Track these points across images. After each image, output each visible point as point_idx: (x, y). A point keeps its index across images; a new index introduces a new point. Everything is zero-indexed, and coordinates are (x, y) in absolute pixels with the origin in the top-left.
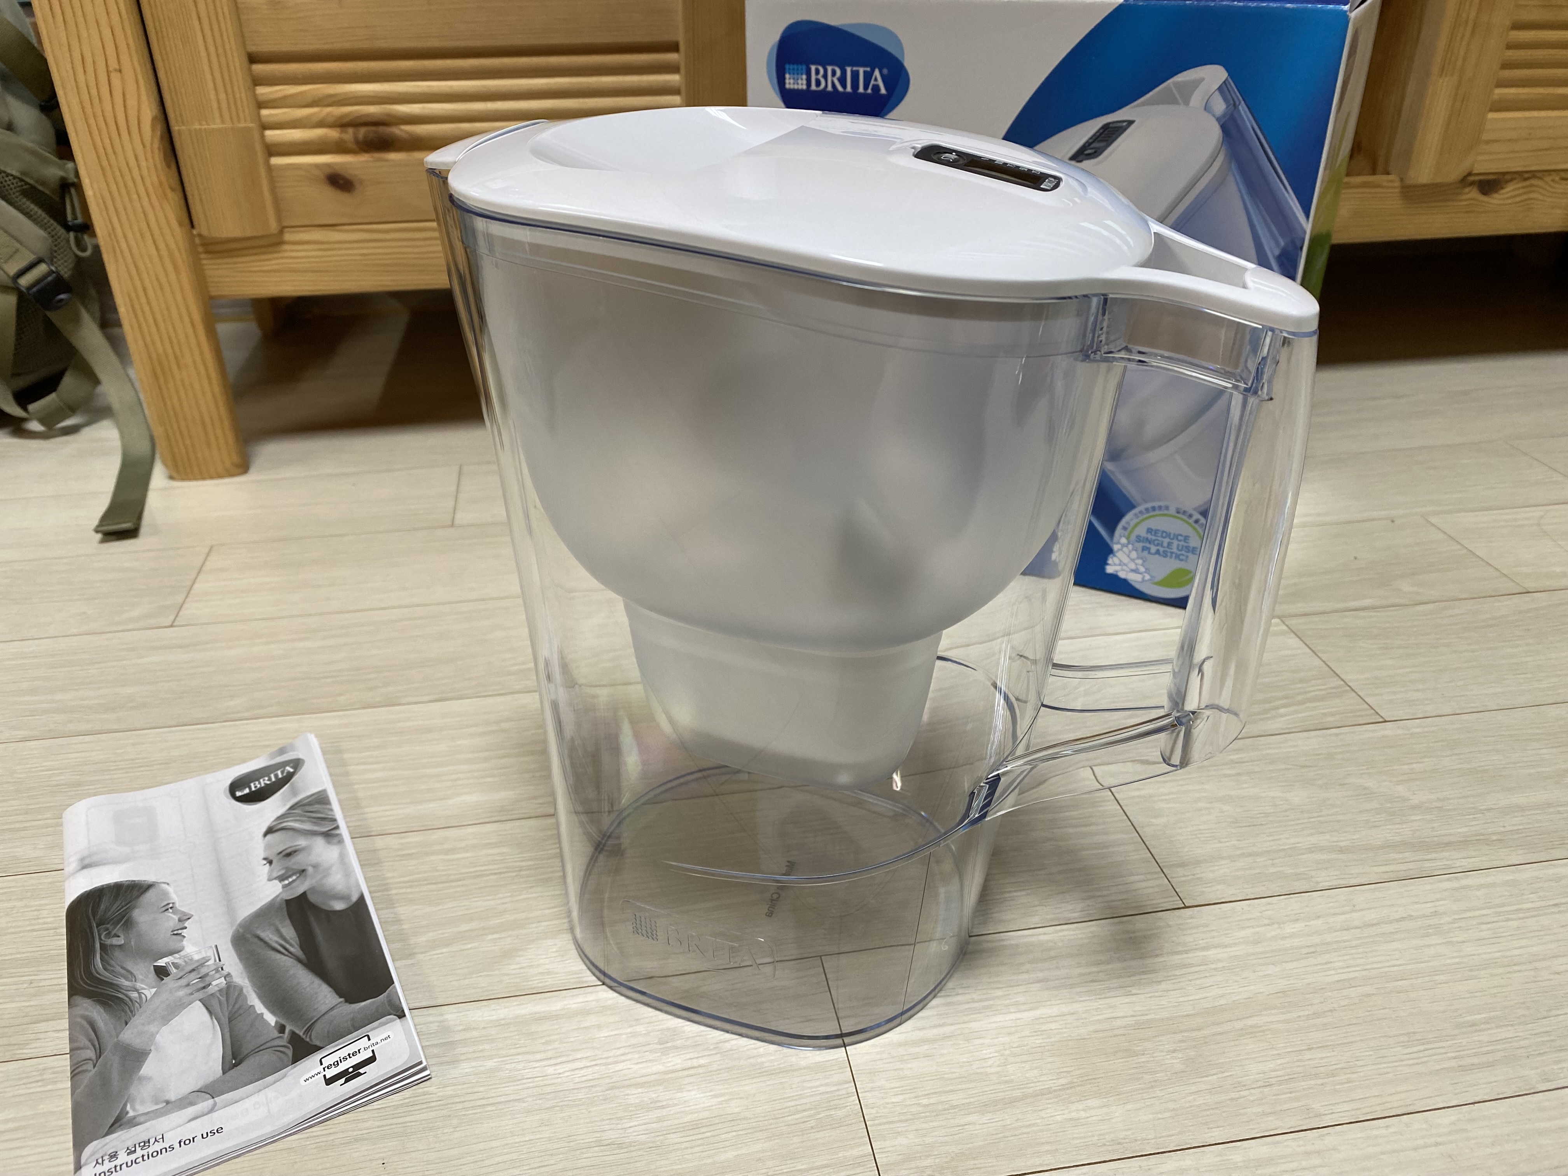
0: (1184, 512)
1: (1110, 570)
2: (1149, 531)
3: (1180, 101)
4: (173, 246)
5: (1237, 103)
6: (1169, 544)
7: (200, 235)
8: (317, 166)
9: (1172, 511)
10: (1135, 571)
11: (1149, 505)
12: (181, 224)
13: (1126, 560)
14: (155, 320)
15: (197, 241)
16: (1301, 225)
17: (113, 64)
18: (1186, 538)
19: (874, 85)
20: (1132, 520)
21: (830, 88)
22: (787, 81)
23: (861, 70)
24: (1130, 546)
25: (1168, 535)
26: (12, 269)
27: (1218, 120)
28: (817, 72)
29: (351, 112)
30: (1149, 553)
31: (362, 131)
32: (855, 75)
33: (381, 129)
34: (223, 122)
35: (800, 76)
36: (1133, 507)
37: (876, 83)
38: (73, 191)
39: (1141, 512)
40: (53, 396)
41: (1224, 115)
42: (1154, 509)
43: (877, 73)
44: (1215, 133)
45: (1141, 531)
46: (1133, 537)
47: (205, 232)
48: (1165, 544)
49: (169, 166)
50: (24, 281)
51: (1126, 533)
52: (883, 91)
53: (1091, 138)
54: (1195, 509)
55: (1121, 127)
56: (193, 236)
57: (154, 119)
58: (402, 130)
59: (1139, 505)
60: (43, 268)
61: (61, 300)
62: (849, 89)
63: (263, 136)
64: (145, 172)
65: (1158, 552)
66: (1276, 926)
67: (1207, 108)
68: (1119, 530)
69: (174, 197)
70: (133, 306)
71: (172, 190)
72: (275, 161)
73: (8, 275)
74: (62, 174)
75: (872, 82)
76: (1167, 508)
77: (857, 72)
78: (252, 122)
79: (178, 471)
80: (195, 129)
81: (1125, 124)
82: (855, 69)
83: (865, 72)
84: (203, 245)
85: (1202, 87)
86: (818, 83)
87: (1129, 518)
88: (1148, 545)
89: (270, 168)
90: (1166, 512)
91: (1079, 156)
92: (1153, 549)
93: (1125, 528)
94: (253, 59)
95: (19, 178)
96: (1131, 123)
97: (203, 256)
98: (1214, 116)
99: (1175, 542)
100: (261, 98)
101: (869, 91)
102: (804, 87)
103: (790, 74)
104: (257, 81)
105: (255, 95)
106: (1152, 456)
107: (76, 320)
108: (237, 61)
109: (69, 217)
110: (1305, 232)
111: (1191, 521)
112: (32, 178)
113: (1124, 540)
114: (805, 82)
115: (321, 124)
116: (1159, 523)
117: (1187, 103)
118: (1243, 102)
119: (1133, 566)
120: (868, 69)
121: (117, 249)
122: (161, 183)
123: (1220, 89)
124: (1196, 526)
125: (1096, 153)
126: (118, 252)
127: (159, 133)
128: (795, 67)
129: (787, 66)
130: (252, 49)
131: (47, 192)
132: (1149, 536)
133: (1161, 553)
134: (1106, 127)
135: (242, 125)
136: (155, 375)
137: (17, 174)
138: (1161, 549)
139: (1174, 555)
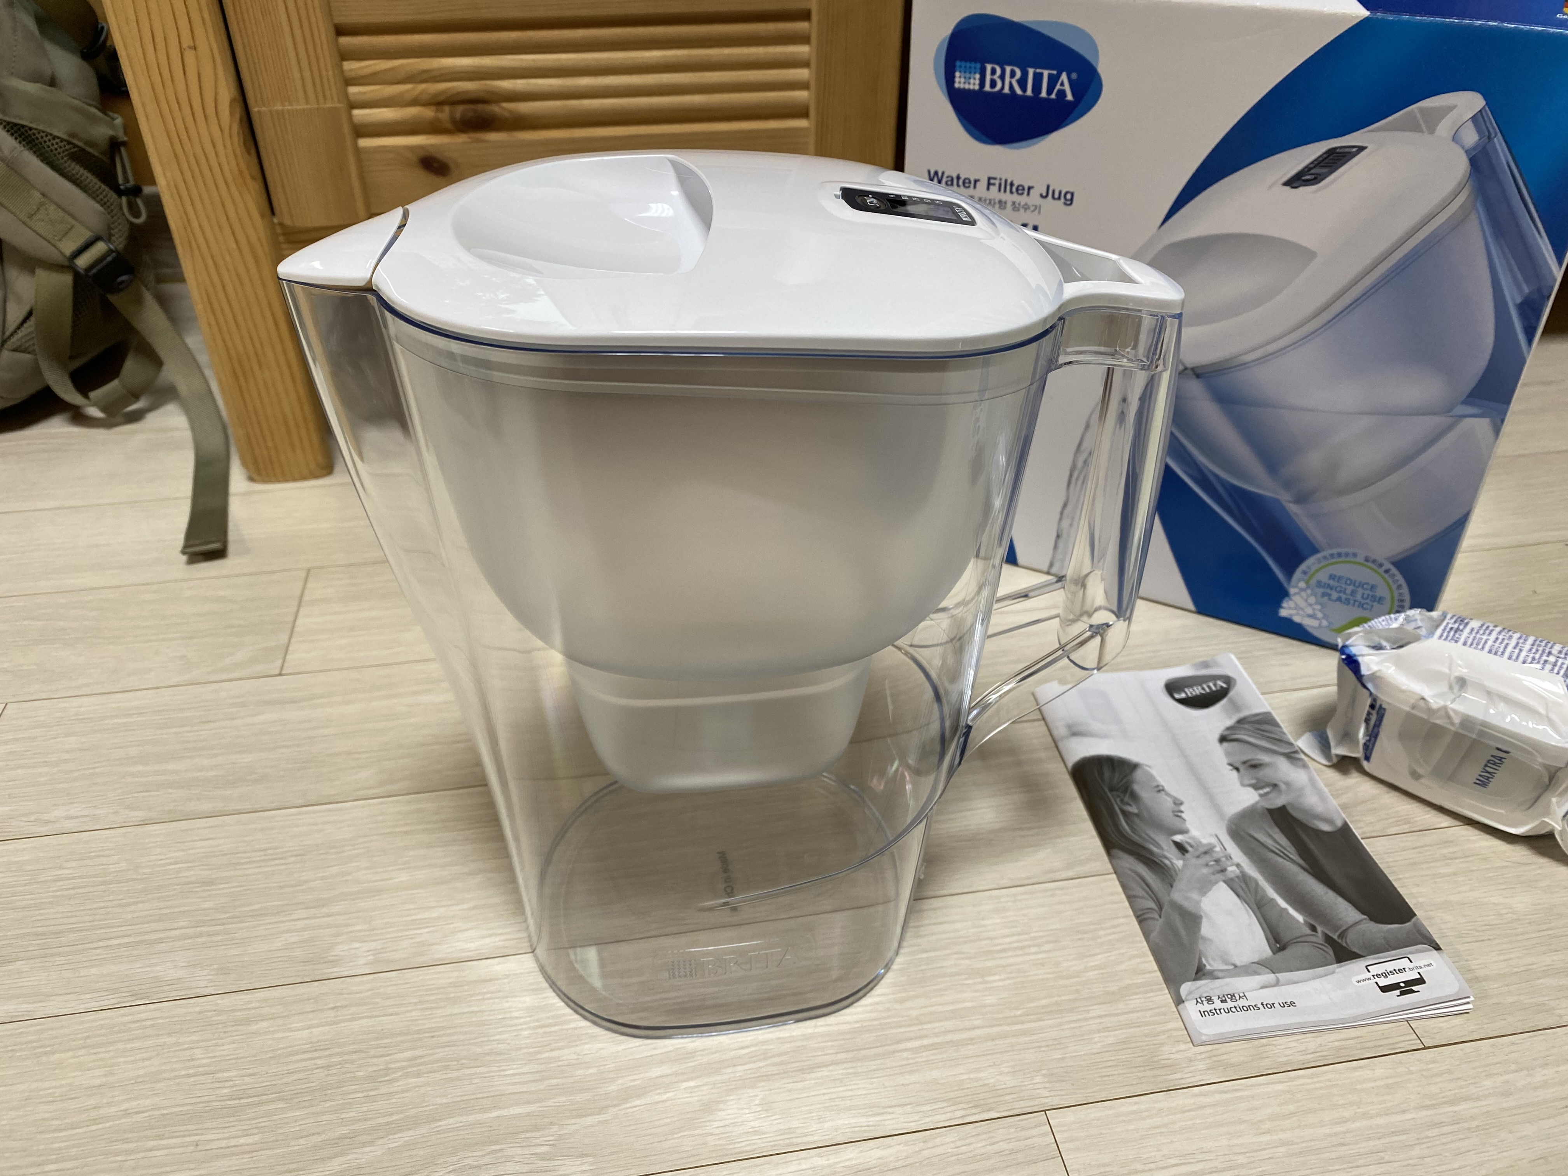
0: (1374, 561)
1: (1283, 613)
2: (1332, 577)
3: (1424, 129)
4: (253, 238)
5: (1493, 135)
6: (1353, 593)
7: (281, 224)
8: (410, 148)
9: (1360, 559)
10: (1312, 616)
11: (1335, 551)
12: (263, 216)
13: (1302, 604)
14: (234, 317)
15: (279, 230)
16: (1551, 272)
17: (187, 41)
18: (1373, 587)
19: (1059, 91)
20: (1314, 564)
21: (1006, 90)
22: (957, 80)
23: (1046, 73)
24: (1309, 591)
25: (1353, 583)
26: (69, 247)
27: (1467, 152)
28: (993, 72)
29: (448, 89)
30: (1330, 599)
31: (460, 110)
32: (1038, 78)
33: (480, 107)
34: (307, 102)
35: (972, 75)
36: (1315, 550)
37: (1062, 88)
38: (123, 150)
39: (1325, 558)
40: (115, 383)
41: (1474, 148)
42: (1339, 555)
43: (1064, 77)
44: (1461, 165)
45: (1323, 576)
46: (1313, 582)
47: (287, 222)
48: (1349, 591)
49: (249, 153)
50: (83, 262)
51: (1306, 578)
52: (1070, 97)
53: (1312, 163)
54: (1387, 559)
55: (1349, 153)
56: (273, 224)
57: (233, 101)
58: (503, 108)
59: (1323, 550)
60: (100, 248)
61: (123, 282)
62: (1029, 92)
63: (350, 116)
64: (223, 160)
65: (1339, 599)
66: (1525, 1072)
67: (1455, 138)
68: (1298, 574)
69: (255, 187)
70: (211, 304)
71: (253, 178)
72: (363, 143)
73: (65, 256)
74: (111, 132)
75: (1058, 87)
76: (1355, 555)
77: (1041, 74)
78: (339, 102)
79: (259, 474)
80: (277, 111)
81: (1354, 150)
82: (1038, 71)
83: (1050, 75)
84: (284, 234)
85: (1452, 115)
86: (993, 84)
87: (1311, 562)
88: (1329, 591)
89: (357, 150)
90: (1352, 559)
91: (1296, 181)
92: (1335, 595)
93: (1305, 573)
94: (340, 31)
95: (65, 140)
96: (1361, 149)
97: (284, 246)
98: (1463, 147)
99: (1360, 591)
100: (348, 74)
101: (1053, 96)
102: (977, 87)
103: (960, 72)
104: (345, 55)
105: (342, 71)
106: (1345, 502)
107: (139, 301)
108: (323, 33)
109: (121, 180)
110: (1555, 280)
111: (1381, 570)
112: (80, 139)
113: (1302, 585)
114: (977, 82)
115: (414, 102)
116: (1341, 570)
117: (1432, 131)
118: (1499, 134)
119: (1309, 611)
120: (1055, 72)
121: (193, 242)
122: (241, 172)
123: (1474, 119)
124: (1386, 576)
125: (1316, 180)
126: (194, 246)
127: (237, 116)
128: (968, 64)
129: (958, 63)
130: (339, 20)
131: (96, 154)
132: (1332, 582)
133: (1343, 599)
134: (1331, 152)
135: (329, 105)
136: (234, 373)
137: (64, 137)
138: (1343, 596)
139: (1357, 604)
